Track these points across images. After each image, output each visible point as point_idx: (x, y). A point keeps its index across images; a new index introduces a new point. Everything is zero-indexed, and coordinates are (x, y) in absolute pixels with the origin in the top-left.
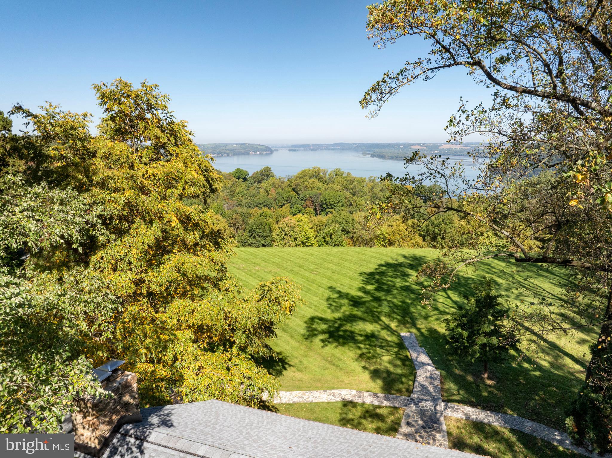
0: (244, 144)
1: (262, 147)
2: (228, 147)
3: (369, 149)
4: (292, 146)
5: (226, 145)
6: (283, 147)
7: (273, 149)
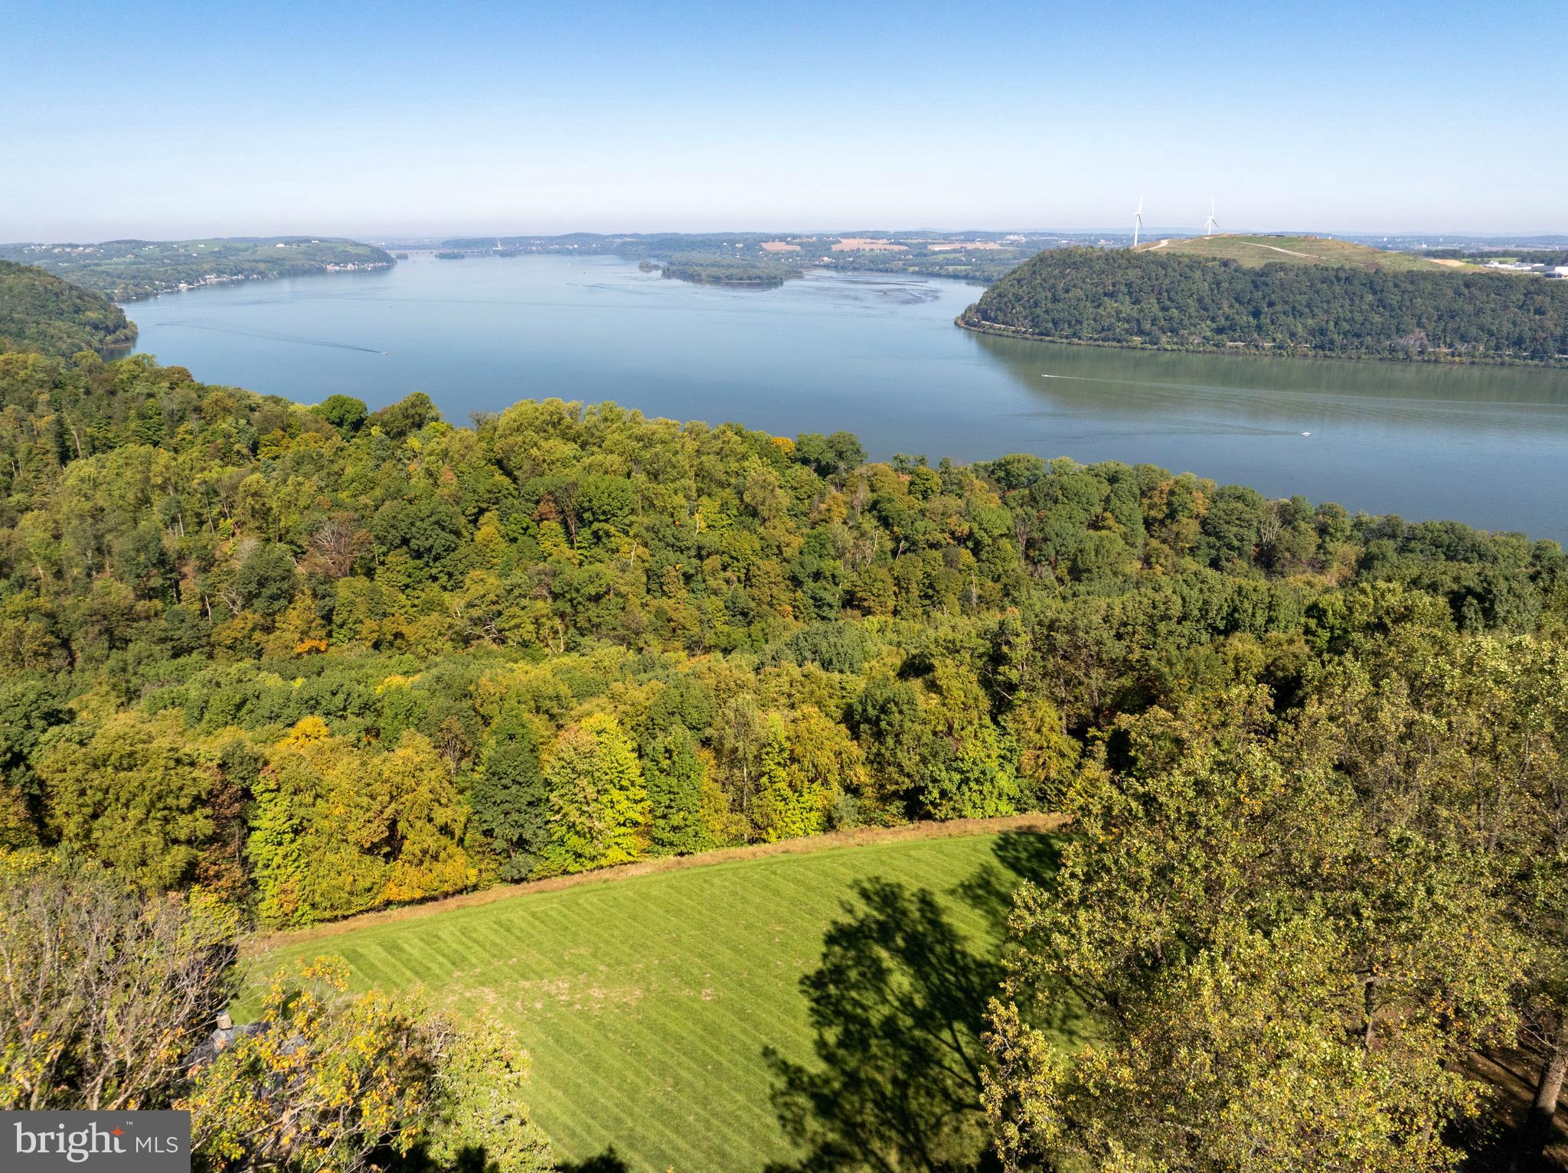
0: (308, 240)
1: (360, 251)
2: (263, 251)
3: (657, 252)
4: (446, 244)
5: (256, 243)
6: (421, 247)
7: (393, 254)
